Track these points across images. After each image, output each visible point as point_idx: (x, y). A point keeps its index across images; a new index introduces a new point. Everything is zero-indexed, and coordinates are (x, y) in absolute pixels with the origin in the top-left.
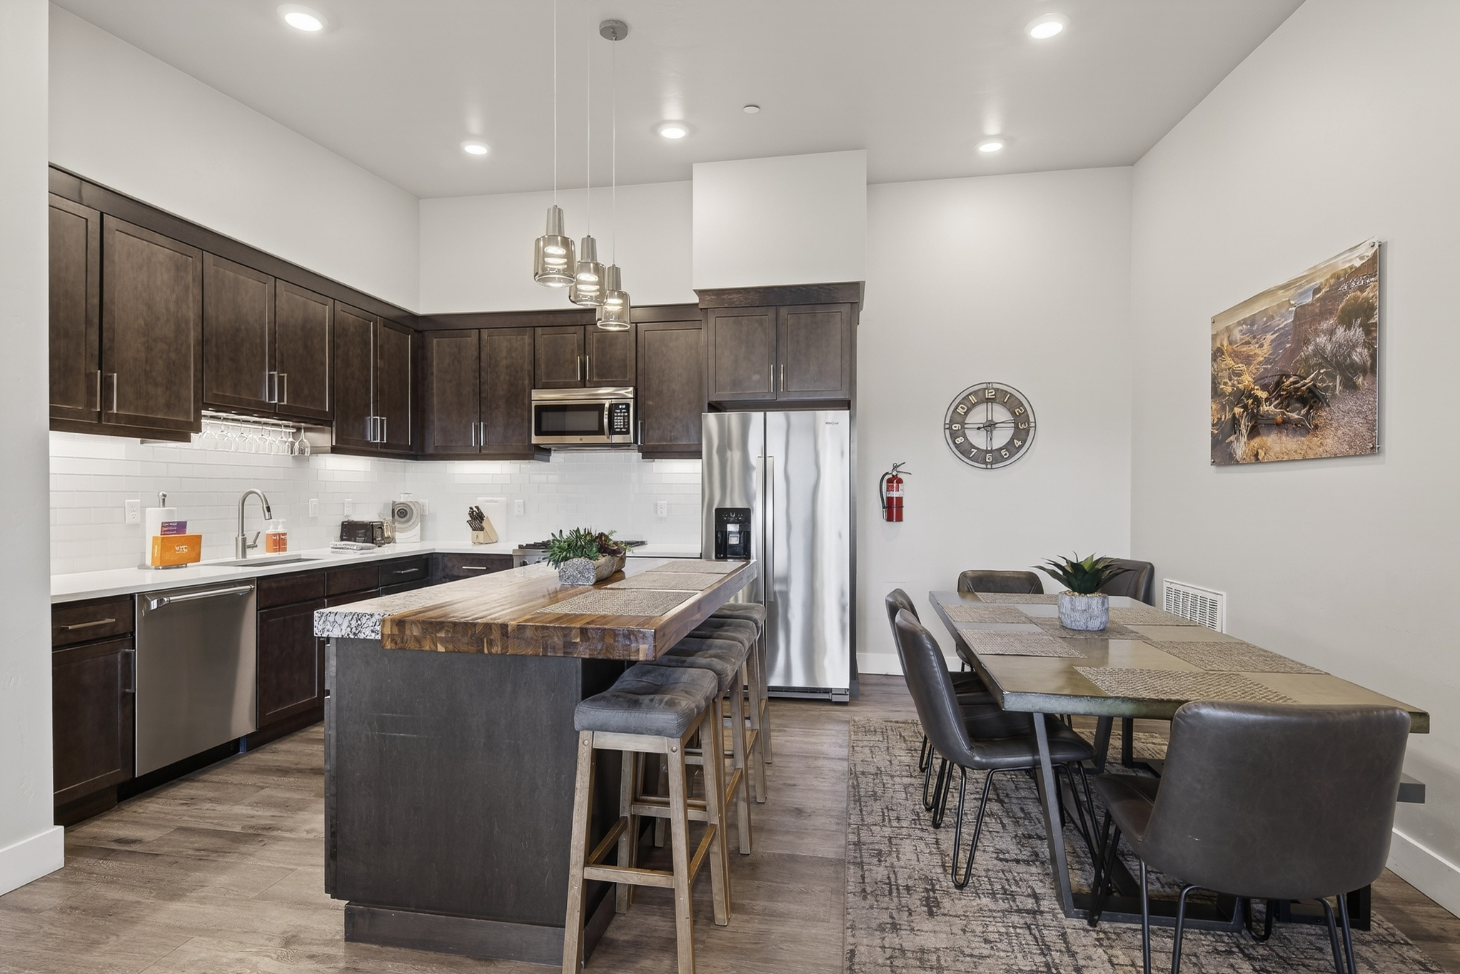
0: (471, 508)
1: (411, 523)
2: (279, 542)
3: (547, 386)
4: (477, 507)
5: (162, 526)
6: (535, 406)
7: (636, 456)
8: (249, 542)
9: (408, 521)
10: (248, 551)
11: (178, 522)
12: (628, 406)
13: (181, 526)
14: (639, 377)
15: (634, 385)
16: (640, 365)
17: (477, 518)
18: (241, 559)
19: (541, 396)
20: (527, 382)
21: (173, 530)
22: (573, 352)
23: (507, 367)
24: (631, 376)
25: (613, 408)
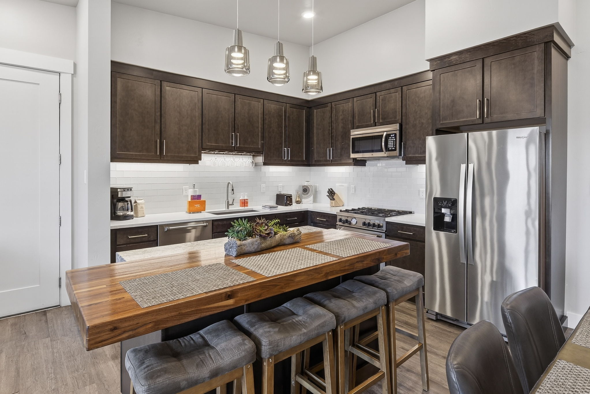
0: (329, 189)
1: (309, 194)
2: (244, 203)
3: (358, 127)
4: (331, 189)
5: (191, 197)
6: (352, 138)
7: (400, 162)
8: (230, 203)
9: (307, 194)
10: (230, 206)
11: (198, 195)
12: (395, 134)
13: (199, 197)
14: (403, 117)
15: (400, 121)
16: (404, 111)
17: (331, 194)
18: (227, 210)
19: (356, 133)
20: (350, 126)
21: (196, 198)
22: (370, 108)
23: (342, 120)
24: (399, 117)
25: (388, 136)
